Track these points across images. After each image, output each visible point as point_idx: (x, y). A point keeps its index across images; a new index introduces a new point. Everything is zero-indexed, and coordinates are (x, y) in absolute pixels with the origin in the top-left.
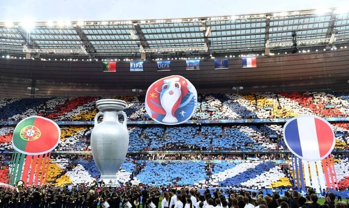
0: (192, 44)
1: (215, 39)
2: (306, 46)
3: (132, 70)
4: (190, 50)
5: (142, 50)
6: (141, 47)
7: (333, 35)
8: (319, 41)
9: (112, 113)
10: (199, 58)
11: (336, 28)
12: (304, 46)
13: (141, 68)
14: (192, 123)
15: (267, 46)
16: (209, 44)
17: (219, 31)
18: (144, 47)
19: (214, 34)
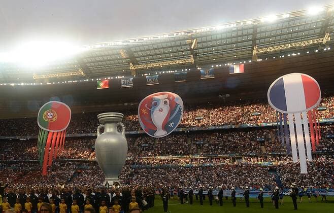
0: (179, 58)
1: (201, 50)
2: (296, 49)
3: (123, 86)
4: (177, 63)
5: (132, 67)
6: (131, 64)
7: (327, 35)
8: (311, 42)
9: (112, 125)
10: (186, 70)
11: (331, 27)
12: (294, 49)
13: (131, 83)
14: (181, 130)
15: (255, 52)
16: (195, 55)
17: (205, 42)
18: (134, 64)
19: (200, 45)
